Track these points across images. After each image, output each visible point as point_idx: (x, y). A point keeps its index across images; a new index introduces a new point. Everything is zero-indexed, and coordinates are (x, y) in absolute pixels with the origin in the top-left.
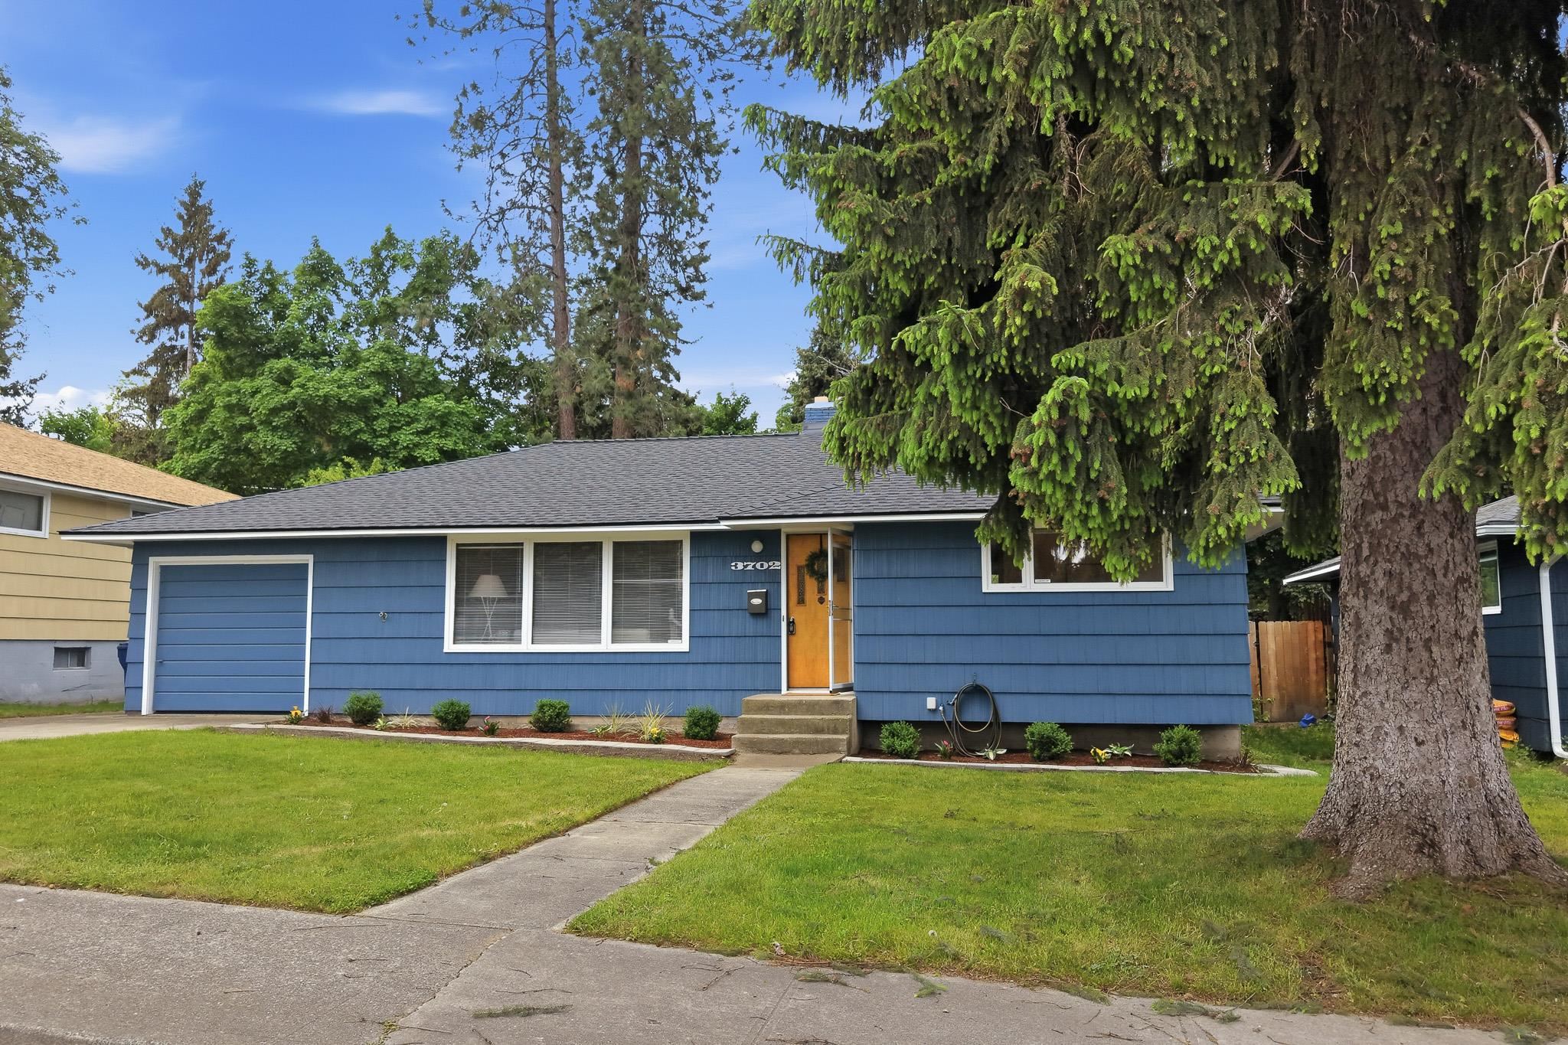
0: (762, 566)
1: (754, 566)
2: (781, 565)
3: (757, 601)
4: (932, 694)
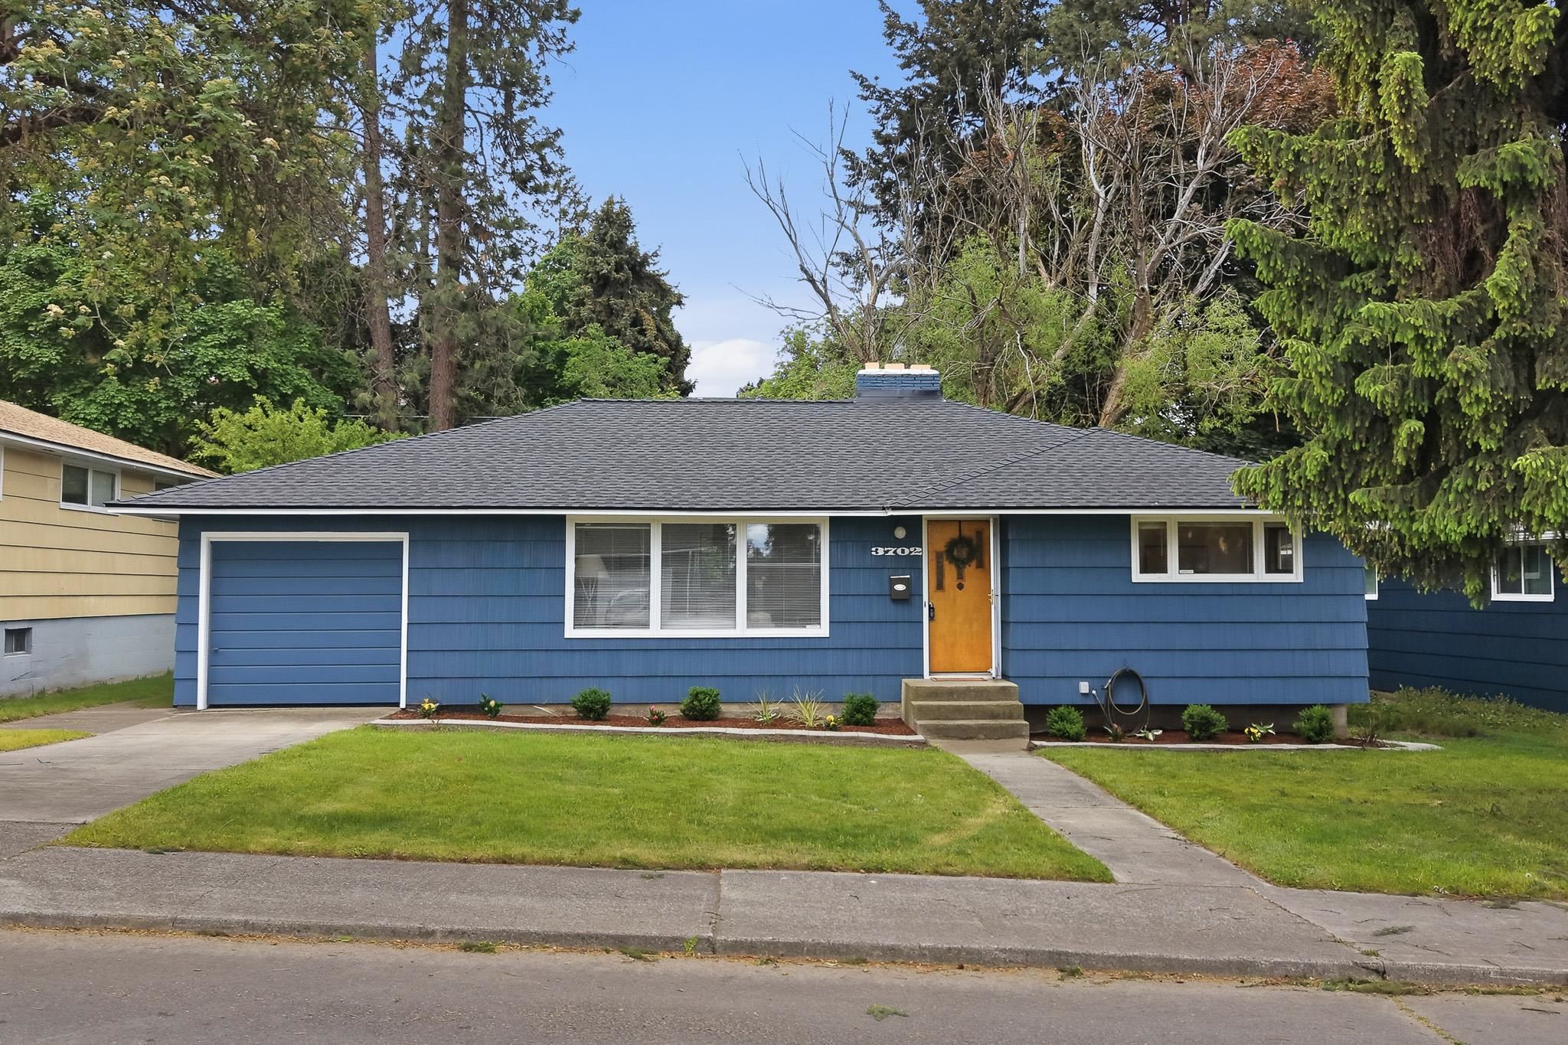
0: (903, 551)
1: (895, 552)
2: (924, 552)
3: (900, 587)
4: (1084, 678)
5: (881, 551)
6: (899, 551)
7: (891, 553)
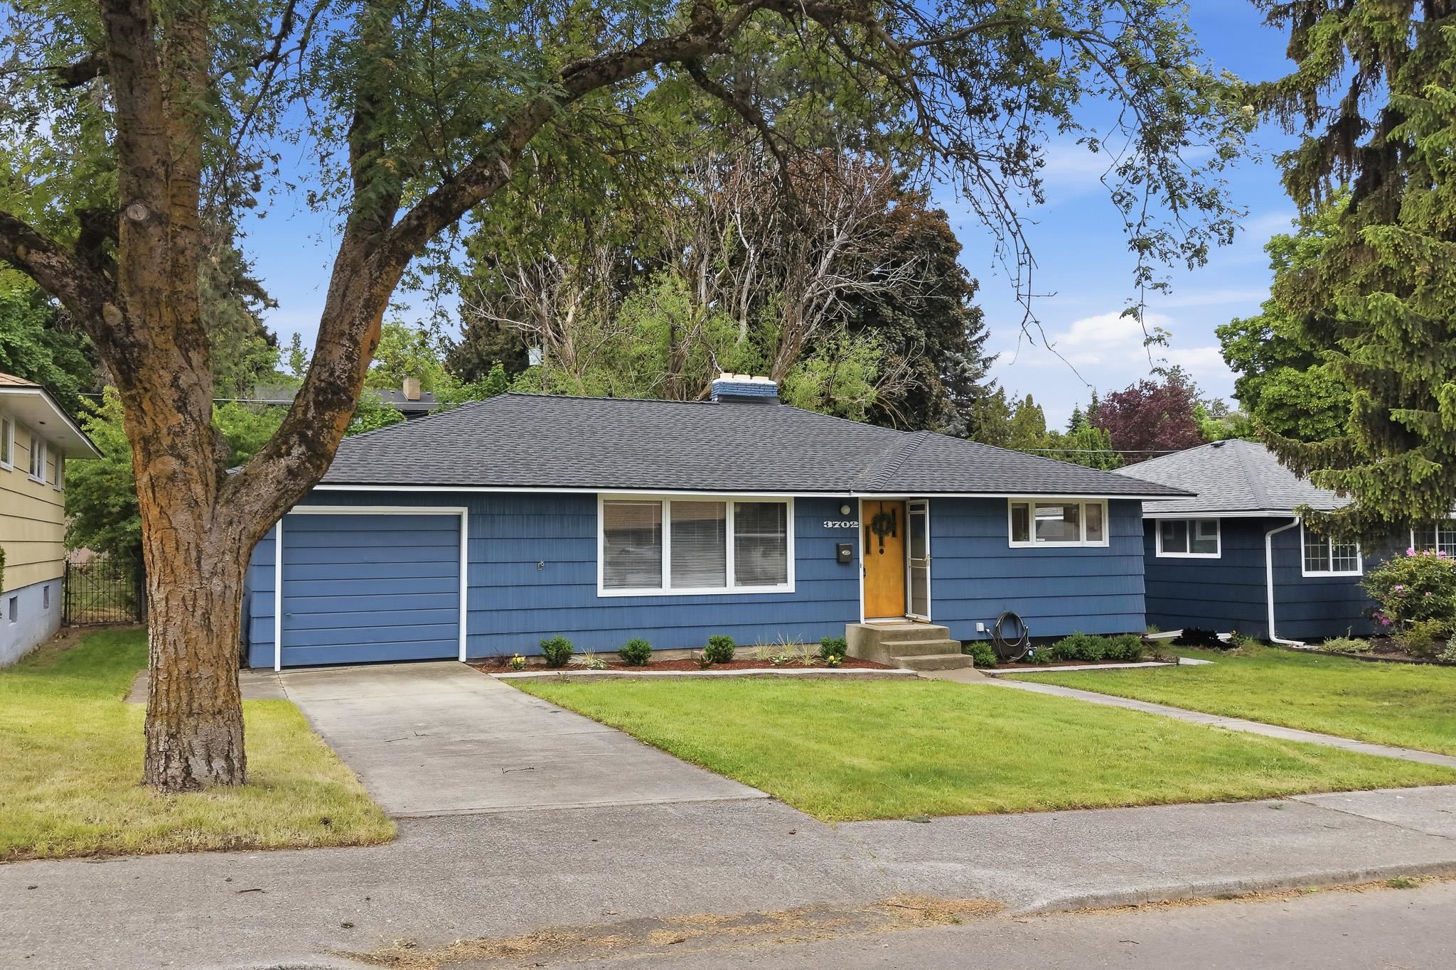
0: (845, 525)
1: (840, 525)
2: (859, 525)
3: (845, 552)
4: (980, 620)
5: (830, 525)
6: (843, 524)
7: (837, 526)
